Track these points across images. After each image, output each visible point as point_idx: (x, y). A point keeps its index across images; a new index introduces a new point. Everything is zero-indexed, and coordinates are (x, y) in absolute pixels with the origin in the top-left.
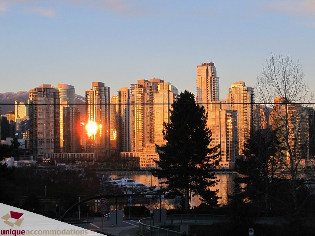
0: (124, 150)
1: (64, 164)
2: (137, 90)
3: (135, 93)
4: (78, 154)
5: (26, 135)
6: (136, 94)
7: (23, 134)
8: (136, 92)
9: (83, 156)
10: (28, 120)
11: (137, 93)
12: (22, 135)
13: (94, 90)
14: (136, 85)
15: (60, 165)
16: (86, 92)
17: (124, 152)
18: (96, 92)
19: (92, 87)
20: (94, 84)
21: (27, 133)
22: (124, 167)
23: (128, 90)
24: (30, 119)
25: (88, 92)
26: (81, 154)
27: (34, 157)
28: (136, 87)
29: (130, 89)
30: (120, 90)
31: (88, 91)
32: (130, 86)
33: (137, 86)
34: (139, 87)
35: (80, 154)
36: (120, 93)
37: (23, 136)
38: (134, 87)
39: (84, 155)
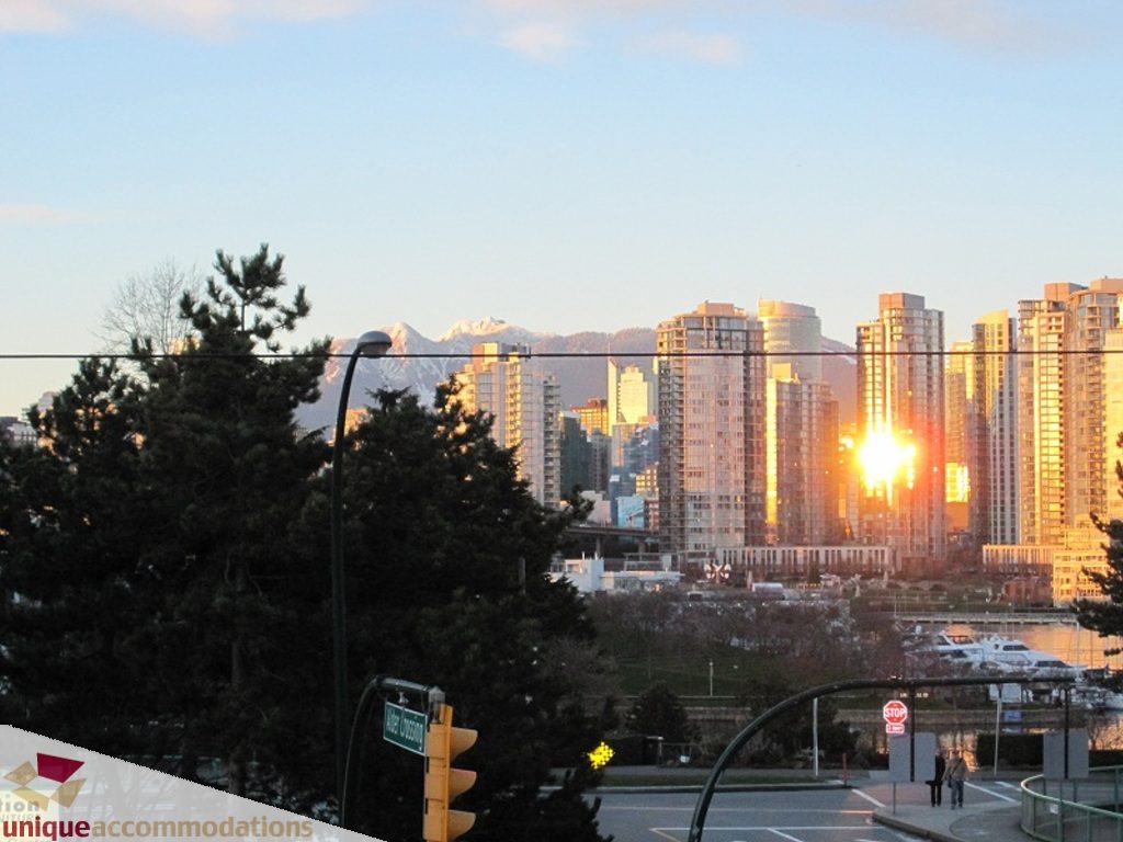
0: (996, 537)
1: (780, 585)
2: (1044, 322)
3: (1034, 332)
4: (830, 549)
5: (646, 481)
6: (1041, 335)
7: (638, 478)
8: (1040, 327)
9: (849, 559)
10: (654, 431)
11: (1044, 330)
12: (634, 481)
13: (887, 322)
14: (1039, 302)
15: (763, 589)
16: (859, 329)
17: (996, 544)
18: (895, 328)
19: (882, 312)
20: (886, 300)
21: (652, 474)
22: (994, 598)
23: (1010, 320)
24: (661, 427)
25: (867, 329)
26: (839, 552)
27: (674, 558)
28: (1040, 311)
29: (1018, 316)
30: (982, 322)
31: (867, 324)
32: (1018, 307)
33: (1044, 305)
34: (1049, 311)
35: (836, 549)
36: (980, 332)
37: (638, 484)
38: (1032, 311)
39: (852, 554)
